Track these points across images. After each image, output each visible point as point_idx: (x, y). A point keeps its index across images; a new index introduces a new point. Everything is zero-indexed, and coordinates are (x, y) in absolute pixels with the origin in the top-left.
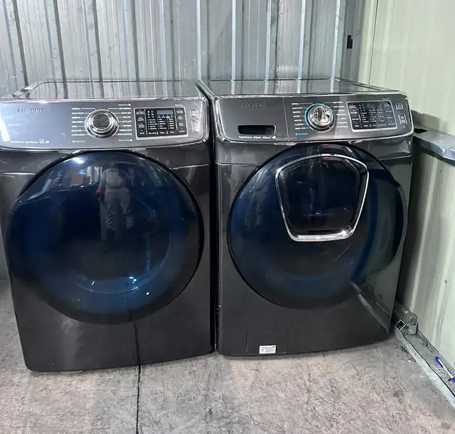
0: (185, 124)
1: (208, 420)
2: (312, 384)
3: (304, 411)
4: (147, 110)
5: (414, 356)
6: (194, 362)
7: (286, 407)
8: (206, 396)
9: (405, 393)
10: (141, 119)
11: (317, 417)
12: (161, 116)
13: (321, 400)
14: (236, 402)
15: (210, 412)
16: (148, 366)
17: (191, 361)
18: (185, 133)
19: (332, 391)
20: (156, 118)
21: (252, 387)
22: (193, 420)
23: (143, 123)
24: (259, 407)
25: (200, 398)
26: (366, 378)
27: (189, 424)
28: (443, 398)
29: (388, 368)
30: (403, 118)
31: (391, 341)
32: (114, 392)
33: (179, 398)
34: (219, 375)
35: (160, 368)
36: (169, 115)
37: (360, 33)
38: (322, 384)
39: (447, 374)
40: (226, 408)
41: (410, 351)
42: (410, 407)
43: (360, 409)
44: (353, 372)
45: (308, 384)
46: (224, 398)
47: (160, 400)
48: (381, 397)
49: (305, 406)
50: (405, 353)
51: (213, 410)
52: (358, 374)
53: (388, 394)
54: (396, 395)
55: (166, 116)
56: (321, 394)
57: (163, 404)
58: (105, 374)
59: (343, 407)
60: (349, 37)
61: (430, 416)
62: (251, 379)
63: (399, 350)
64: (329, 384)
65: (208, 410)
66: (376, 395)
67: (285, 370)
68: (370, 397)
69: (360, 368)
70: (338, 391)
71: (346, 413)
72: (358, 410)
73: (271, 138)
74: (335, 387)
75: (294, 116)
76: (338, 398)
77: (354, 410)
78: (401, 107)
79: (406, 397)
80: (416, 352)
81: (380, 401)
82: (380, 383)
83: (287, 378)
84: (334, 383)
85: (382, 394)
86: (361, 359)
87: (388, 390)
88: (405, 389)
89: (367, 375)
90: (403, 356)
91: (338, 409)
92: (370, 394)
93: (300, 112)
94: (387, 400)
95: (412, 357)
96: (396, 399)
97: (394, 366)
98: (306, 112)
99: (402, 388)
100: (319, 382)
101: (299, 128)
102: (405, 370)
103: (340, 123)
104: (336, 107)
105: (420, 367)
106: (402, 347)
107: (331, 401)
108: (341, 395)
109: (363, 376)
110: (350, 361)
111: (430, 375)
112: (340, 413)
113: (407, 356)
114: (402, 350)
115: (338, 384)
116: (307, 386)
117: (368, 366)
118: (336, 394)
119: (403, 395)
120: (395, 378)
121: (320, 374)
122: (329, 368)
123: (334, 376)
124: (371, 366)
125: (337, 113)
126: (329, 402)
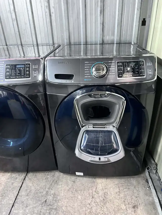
0: (30, 72)
1: (43, 205)
2: (95, 193)
3: (87, 208)
4: (11, 65)
5: (150, 186)
6: (50, 173)
7: (79, 204)
8: (47, 192)
9: (139, 207)
10: (8, 70)
12: (18, 68)
13: (97, 204)
14: (59, 197)
15: (46, 201)
16: (31, 172)
17: (48, 172)
18: (29, 77)
19: (104, 199)
20: (15, 69)
21: (68, 190)
22: (37, 204)
23: (9, 72)
24: (67, 202)
25: (45, 193)
26: (122, 195)
27: (35, 205)
28: (157, 213)
29: (135, 191)
30: (150, 70)
31: (142, 175)
32: (12, 184)
33: (36, 191)
34: (57, 182)
35: (35, 174)
36: (22, 68)
37: (150, 17)
38: (100, 194)
40: (53, 200)
41: (150, 183)
43: (113, 212)
44: (117, 190)
45: (94, 193)
46: (54, 194)
47: (28, 191)
49: (88, 206)
50: (147, 183)
51: (47, 200)
52: (119, 192)
53: (131, 206)
54: (134, 207)
55: (20, 68)
56: (98, 201)
57: (28, 193)
58: (13, 174)
59: (105, 210)
60: (144, 19)
62: (69, 187)
63: (144, 181)
64: (103, 195)
65: (45, 200)
66: (124, 206)
67: (86, 184)
68: (120, 206)
69: (121, 188)
70: (106, 200)
71: (105, 214)
72: (112, 213)
73: (71, 82)
74: (106, 198)
75: (85, 70)
76: (105, 204)
77: (110, 212)
78: (151, 64)
79: (139, 209)
80: (152, 184)
81: (125, 209)
82: (128, 199)
83: (86, 189)
84: (106, 195)
85: (127, 206)
86: (123, 184)
87: (131, 204)
88: (140, 204)
89: (123, 193)
90: (146, 185)
91: (103, 210)
92: (121, 205)
93: (88, 67)
94: (128, 209)
95: (150, 187)
96: (133, 210)
97: (138, 190)
98: (92, 67)
99: (139, 204)
100: (99, 193)
101: (87, 77)
102: (143, 193)
103: (111, 74)
104: (110, 64)
105: (152, 193)
106: (147, 179)
107: (101, 205)
108: (107, 202)
109: (121, 193)
110: (118, 184)
111: (155, 199)
112: (103, 213)
113: (147, 185)
114: (146, 181)
115: (108, 195)
116: (93, 194)
117: (126, 188)
118: (105, 201)
119: (137, 208)
120: (137, 197)
121: (101, 189)
122: (107, 186)
123: (107, 191)
124: (128, 188)
125: (110, 68)
126: (100, 205)
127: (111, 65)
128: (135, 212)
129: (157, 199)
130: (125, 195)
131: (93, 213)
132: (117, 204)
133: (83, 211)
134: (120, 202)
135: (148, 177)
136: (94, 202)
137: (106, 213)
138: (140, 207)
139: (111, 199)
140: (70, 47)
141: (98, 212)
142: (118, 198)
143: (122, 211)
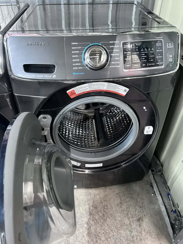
3: (84, 229)
11: (90, 234)
13: (95, 221)
19: (103, 215)
26: (124, 207)
28: (165, 225)
29: (139, 199)
30: (171, 56)
31: (146, 179)
39: (172, 207)
41: (154, 188)
42: (144, 230)
43: (115, 229)
44: (118, 201)
48: (130, 221)
49: (86, 225)
50: (151, 188)
52: (121, 203)
53: (135, 219)
54: (139, 220)
56: (97, 217)
59: (106, 228)
61: (154, 238)
63: (148, 186)
64: (102, 209)
66: (127, 220)
67: (81, 197)
68: (123, 221)
69: (123, 198)
70: (106, 215)
71: (107, 233)
72: (114, 231)
73: (52, 77)
74: (106, 212)
75: (73, 56)
76: (105, 220)
77: (112, 231)
78: (172, 46)
79: (144, 222)
80: (157, 189)
81: (128, 224)
82: (131, 210)
83: (81, 204)
84: (106, 209)
85: (131, 219)
86: (125, 193)
87: (135, 216)
88: (145, 216)
89: (126, 204)
90: (150, 190)
91: (103, 229)
92: (124, 219)
93: (78, 52)
94: (132, 224)
95: (155, 192)
96: (138, 223)
97: (142, 198)
98: (84, 52)
99: (143, 215)
100: (98, 207)
101: (77, 68)
102: (148, 201)
103: (113, 63)
104: (112, 46)
105: (157, 199)
106: (151, 183)
107: (101, 222)
108: (107, 218)
109: (123, 205)
110: (119, 193)
111: (161, 207)
112: (104, 232)
113: (152, 190)
114: (150, 186)
115: (108, 209)
116: (90, 210)
117: (128, 197)
118: (105, 217)
119: (142, 221)
120: (141, 207)
121: (100, 202)
122: (106, 197)
123: (107, 204)
124: (130, 197)
125: (112, 52)
126: (99, 223)
127: (113, 48)
128: (140, 227)
129: (164, 208)
130: (128, 206)
131: (92, 234)
132: (119, 219)
133: (80, 233)
134: (122, 216)
135: (153, 181)
136: (93, 219)
137: (108, 231)
138: (145, 219)
139: (112, 213)
140: (44, 9)
141: (98, 232)
142: (120, 212)
143: (126, 227)
